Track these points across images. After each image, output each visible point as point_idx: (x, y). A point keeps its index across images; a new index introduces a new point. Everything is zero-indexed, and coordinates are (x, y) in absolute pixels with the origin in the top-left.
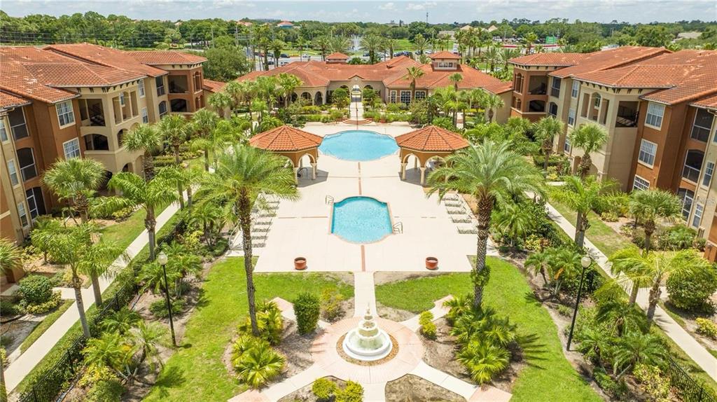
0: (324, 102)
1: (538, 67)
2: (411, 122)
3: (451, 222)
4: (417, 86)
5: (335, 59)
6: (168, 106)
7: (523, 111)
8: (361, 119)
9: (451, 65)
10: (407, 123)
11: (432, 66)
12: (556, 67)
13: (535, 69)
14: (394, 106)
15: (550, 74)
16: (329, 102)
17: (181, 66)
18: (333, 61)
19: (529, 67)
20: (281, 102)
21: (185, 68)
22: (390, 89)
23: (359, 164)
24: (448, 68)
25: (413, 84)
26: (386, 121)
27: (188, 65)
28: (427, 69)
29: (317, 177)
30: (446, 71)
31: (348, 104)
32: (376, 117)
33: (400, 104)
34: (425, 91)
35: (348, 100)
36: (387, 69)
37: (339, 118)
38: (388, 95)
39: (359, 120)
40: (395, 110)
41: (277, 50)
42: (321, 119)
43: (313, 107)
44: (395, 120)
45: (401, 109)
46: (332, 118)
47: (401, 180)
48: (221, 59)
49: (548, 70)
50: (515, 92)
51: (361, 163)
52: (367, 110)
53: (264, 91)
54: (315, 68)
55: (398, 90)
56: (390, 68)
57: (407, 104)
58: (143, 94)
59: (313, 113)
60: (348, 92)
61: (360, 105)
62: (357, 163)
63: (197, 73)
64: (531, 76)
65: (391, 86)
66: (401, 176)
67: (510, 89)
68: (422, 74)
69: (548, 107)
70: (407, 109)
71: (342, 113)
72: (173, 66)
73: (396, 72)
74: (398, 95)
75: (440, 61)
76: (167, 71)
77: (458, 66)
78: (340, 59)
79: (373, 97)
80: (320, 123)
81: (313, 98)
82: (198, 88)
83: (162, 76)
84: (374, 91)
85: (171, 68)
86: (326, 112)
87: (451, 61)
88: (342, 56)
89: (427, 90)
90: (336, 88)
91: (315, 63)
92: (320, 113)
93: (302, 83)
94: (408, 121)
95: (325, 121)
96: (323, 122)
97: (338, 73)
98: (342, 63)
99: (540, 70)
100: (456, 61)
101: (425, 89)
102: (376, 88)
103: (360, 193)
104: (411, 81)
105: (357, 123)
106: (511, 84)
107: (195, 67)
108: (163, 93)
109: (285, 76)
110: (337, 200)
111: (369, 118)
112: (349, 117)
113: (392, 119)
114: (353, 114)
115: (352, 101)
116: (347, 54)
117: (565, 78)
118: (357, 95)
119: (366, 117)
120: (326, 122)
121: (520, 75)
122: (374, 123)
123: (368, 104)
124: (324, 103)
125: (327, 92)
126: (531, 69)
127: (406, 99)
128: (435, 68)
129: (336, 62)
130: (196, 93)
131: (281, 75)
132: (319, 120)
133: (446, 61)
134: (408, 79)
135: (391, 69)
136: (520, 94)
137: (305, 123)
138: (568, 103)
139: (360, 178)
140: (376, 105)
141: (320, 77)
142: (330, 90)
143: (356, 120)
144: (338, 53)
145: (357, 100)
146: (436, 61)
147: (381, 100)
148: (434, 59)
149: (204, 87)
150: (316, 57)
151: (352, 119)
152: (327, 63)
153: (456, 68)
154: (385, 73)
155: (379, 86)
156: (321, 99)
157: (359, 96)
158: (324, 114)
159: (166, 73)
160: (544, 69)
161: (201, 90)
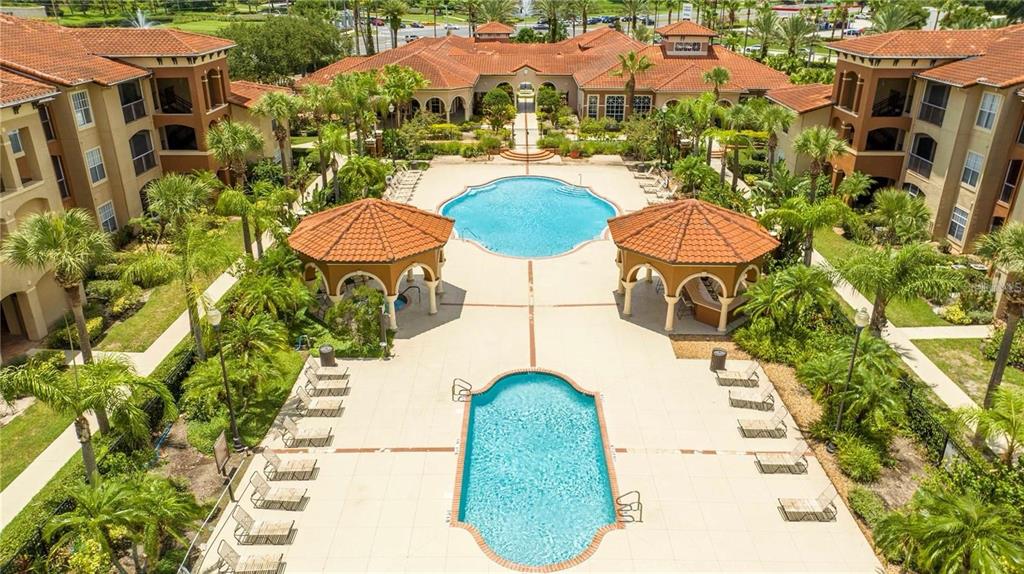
0: (468, 114)
1: (897, 61)
2: (626, 155)
3: (755, 470)
4: (638, 87)
5: (489, 34)
6: (155, 140)
7: (859, 150)
8: (534, 150)
9: (696, 47)
10: (618, 158)
11: (663, 48)
12: (934, 61)
13: (889, 65)
14: (595, 124)
15: (922, 75)
16: (478, 112)
17: (174, 59)
18: (487, 37)
19: (879, 60)
20: (387, 120)
21: (182, 64)
22: (586, 92)
23: (530, 264)
24: (692, 53)
25: (631, 85)
26: (580, 154)
27: (189, 59)
28: (654, 54)
29: (441, 304)
30: (689, 57)
31: (510, 118)
32: (561, 147)
33: (606, 120)
34: (650, 96)
35: (511, 109)
36: (579, 51)
37: (493, 149)
38: (582, 102)
39: (531, 152)
40: (595, 132)
41: (395, 17)
42: (462, 150)
43: (448, 126)
44: (598, 152)
45: (608, 129)
46: (480, 149)
47: (623, 317)
48: (288, 35)
49: (918, 66)
50: (839, 108)
51: (534, 262)
52: (545, 132)
53: (348, 104)
54: (455, 50)
55: (602, 93)
56: (584, 49)
57: (619, 119)
58: (88, 121)
59: (446, 137)
60: (511, 94)
61: (532, 120)
62: (525, 263)
63: (212, 72)
64: (880, 80)
65: (588, 87)
66: (620, 305)
67: (828, 102)
68: (648, 66)
69: (909, 143)
70: (617, 130)
71: (499, 137)
72: (159, 59)
73: (597, 59)
74: (602, 103)
75: (678, 40)
76: (148, 69)
77: (710, 50)
78: (498, 34)
79: (557, 103)
80: (458, 158)
81: (448, 109)
82: (215, 102)
83: (137, 80)
84: (557, 92)
85: (155, 65)
86: (471, 134)
87: (696, 40)
88: (503, 29)
89: (654, 95)
90: (492, 89)
91: (457, 42)
92: (460, 138)
93: (425, 83)
94: (620, 154)
95: (469, 154)
96: (465, 156)
97: (494, 60)
98: (502, 41)
99: (900, 66)
100: (706, 40)
101: (651, 93)
102: (561, 88)
103: (533, 363)
104: (627, 78)
105: (527, 159)
106: (830, 89)
107: (207, 60)
108: (141, 114)
109: (395, 70)
110: (479, 386)
111: (549, 147)
112: (512, 145)
113: (592, 150)
114: (519, 139)
115: (519, 111)
116: (510, 24)
117: (965, 87)
118: (526, 97)
119: (543, 145)
120: (470, 157)
121: (852, 75)
122: (557, 158)
123: (546, 118)
124: (467, 119)
125: (475, 95)
126: (882, 66)
127: (615, 111)
128: (669, 53)
129: (492, 38)
130: (211, 111)
131: (387, 68)
132: (457, 153)
133: (687, 40)
134: (621, 75)
135: (586, 53)
136: (853, 114)
137: (431, 159)
138: (965, 138)
139: (531, 308)
140: (562, 119)
141: (462, 69)
142: (480, 91)
143: (524, 151)
144: (496, 23)
145: (526, 108)
146: (671, 40)
147: (570, 111)
148: (667, 37)
149: (229, 98)
150: (462, 28)
151: (519, 150)
152: (477, 40)
153: (705, 53)
154: (577, 60)
155: (566, 84)
156: (463, 110)
157: (531, 101)
158: (468, 140)
159: (145, 73)
160: (908, 66)
161: (224, 105)
